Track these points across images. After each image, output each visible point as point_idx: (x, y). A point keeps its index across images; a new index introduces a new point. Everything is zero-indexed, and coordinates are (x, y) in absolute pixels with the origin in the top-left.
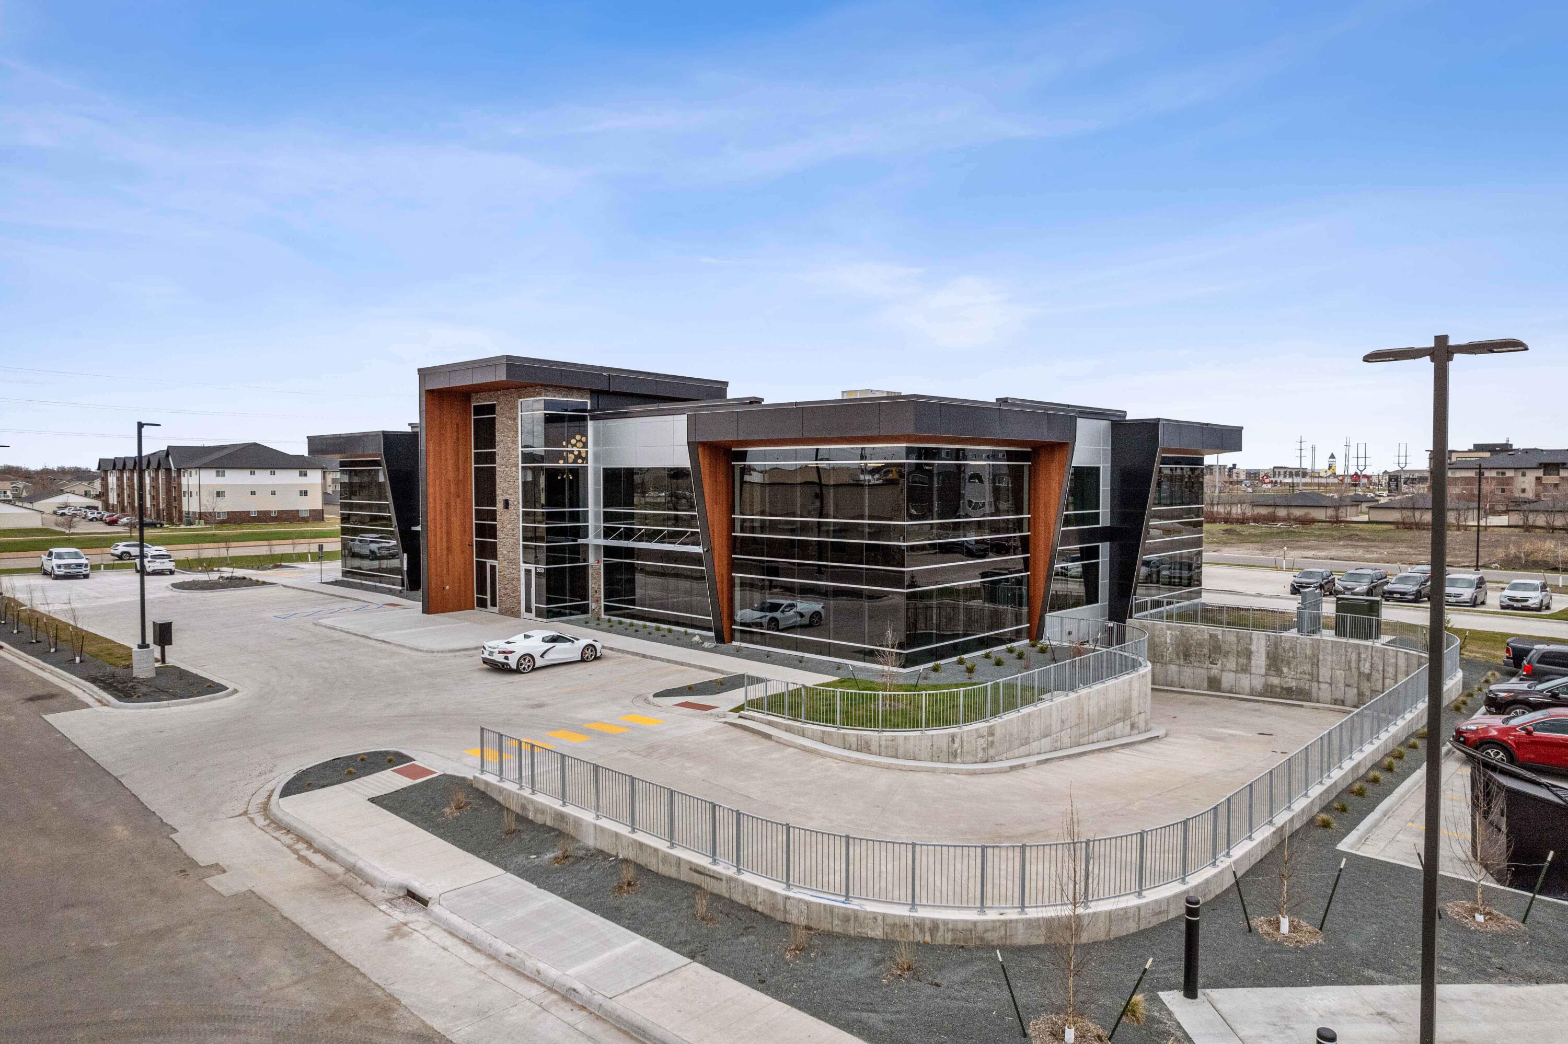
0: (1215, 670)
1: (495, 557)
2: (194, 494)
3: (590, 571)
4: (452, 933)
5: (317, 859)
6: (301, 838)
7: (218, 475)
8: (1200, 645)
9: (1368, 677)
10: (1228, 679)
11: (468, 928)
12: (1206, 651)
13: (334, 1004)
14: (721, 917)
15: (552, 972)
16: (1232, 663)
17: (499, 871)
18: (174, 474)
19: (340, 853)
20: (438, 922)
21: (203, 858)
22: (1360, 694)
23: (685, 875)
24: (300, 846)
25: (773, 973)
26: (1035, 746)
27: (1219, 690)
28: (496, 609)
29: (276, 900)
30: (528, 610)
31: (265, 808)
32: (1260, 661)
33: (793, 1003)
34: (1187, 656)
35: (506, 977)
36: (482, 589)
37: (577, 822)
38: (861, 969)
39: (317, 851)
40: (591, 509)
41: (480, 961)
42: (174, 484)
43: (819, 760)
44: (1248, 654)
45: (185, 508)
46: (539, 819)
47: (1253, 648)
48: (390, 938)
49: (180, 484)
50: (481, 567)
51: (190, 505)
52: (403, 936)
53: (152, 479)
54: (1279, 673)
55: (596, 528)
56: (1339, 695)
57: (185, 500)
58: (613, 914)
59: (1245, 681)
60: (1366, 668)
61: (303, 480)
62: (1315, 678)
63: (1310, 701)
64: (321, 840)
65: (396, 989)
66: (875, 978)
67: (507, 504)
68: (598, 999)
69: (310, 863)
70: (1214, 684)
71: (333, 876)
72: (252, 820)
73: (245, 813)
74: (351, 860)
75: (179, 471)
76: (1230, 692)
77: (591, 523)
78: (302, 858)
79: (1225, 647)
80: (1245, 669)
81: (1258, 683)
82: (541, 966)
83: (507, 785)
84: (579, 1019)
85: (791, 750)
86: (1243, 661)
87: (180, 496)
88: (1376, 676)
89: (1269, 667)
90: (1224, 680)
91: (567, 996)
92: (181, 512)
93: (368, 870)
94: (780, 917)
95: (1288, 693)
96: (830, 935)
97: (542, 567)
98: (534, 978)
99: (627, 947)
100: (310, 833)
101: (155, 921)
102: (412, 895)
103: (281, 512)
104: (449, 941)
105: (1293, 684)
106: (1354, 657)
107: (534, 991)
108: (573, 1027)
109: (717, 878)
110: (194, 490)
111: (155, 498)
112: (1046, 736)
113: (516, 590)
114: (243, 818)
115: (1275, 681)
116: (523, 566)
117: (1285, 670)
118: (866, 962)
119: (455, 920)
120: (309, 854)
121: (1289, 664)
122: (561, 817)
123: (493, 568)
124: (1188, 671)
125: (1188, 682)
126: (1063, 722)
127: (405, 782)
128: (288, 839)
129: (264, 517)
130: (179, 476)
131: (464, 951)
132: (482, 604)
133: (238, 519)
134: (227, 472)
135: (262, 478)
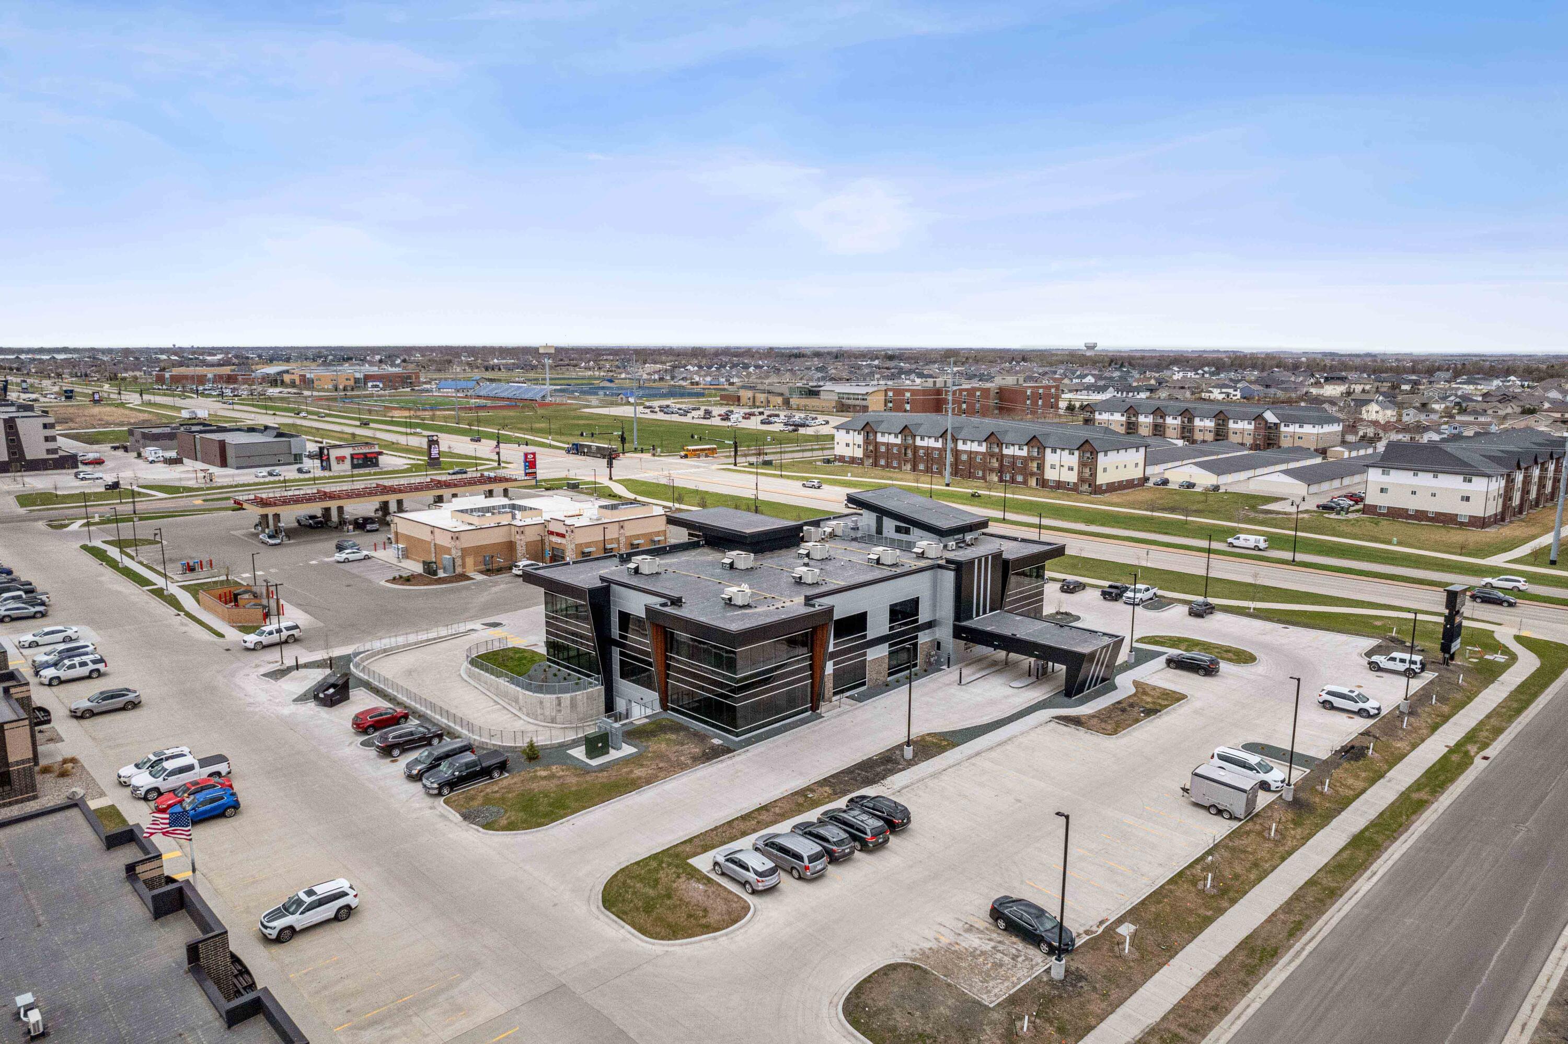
7: (1383, 474)
61: (1467, 486)
103: (1439, 514)
129: (1421, 515)
133: (1396, 514)
134: (1392, 472)
135: (1425, 480)
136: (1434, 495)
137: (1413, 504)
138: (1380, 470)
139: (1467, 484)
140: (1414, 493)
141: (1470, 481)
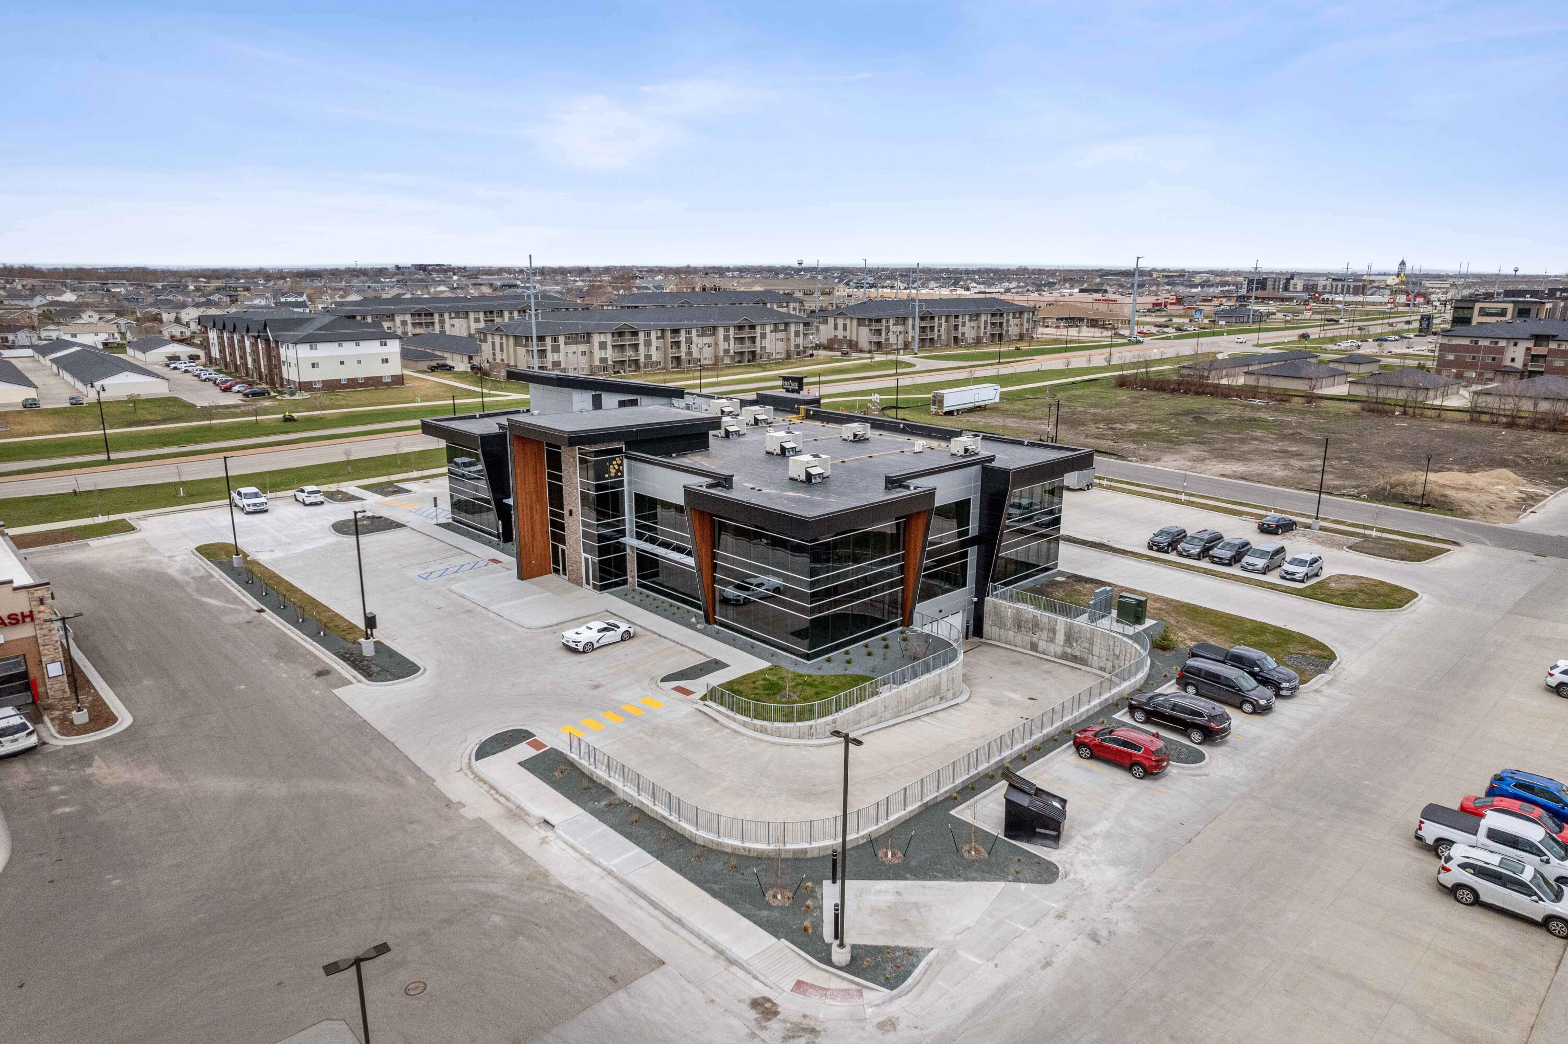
0: (1035, 639)
1: (564, 543)
2: (292, 365)
3: (628, 557)
4: (566, 842)
5: (502, 800)
6: (492, 787)
7: (311, 349)
8: (1027, 621)
9: (1118, 657)
10: (1042, 645)
11: (572, 841)
12: (1030, 625)
13: (527, 873)
14: (671, 840)
15: (605, 863)
16: (1045, 635)
17: (582, 811)
18: (273, 345)
19: (512, 798)
20: (559, 837)
21: (454, 798)
22: (1114, 667)
23: (659, 818)
24: (493, 792)
25: (686, 866)
26: (865, 723)
27: (1037, 651)
28: (566, 578)
29: (491, 822)
30: (588, 583)
31: (470, 766)
32: (1060, 637)
33: (690, 880)
34: (1019, 627)
35: (588, 864)
36: (556, 562)
37: (615, 787)
38: (718, 866)
39: (501, 795)
40: (627, 517)
41: (577, 856)
42: (273, 353)
43: (740, 738)
44: (1054, 631)
45: (285, 376)
46: (599, 781)
47: (1058, 628)
48: (541, 844)
49: (279, 354)
50: (555, 548)
51: (290, 374)
52: (547, 843)
53: (252, 344)
54: (1071, 646)
55: (631, 531)
56: (1102, 665)
57: (284, 368)
58: (628, 836)
59: (1052, 648)
60: (1117, 652)
61: (384, 349)
62: (1091, 652)
63: (1087, 665)
64: (501, 790)
65: (549, 867)
66: (722, 870)
67: (571, 512)
68: (621, 875)
69: (499, 802)
70: (1034, 647)
71: (511, 810)
72: (466, 774)
73: (461, 770)
74: (518, 802)
75: (277, 342)
76: (1043, 653)
77: (627, 527)
78: (495, 799)
79: (1041, 625)
80: (1052, 640)
81: (1059, 650)
82: (601, 860)
83: (582, 762)
84: (614, 881)
85: (727, 730)
86: (1051, 635)
87: (280, 364)
88: (1122, 657)
89: (1066, 641)
90: (1040, 645)
91: (610, 873)
92: (282, 379)
93: (526, 808)
94: (694, 841)
95: (1075, 659)
96: (711, 850)
97: (596, 559)
98: (598, 865)
99: (633, 853)
100: (497, 786)
101: (447, 832)
102: (546, 822)
103: (367, 379)
104: (565, 846)
105: (1079, 654)
106: (1112, 643)
107: (598, 870)
108: (612, 885)
109: (671, 822)
110: (293, 362)
111: (256, 361)
112: (872, 717)
113: (579, 569)
114: (461, 773)
115: (1069, 650)
116: (584, 555)
117: (1075, 644)
118: (721, 863)
119: (567, 837)
120: (497, 796)
121: (1077, 641)
122: (608, 783)
123: (563, 551)
124: (1019, 637)
125: (1019, 643)
126: (886, 707)
127: (532, 752)
128: (485, 787)
129: (353, 383)
130: (277, 347)
131: (571, 851)
132: (556, 571)
133: (331, 386)
134: (319, 345)
135: (349, 349)
136: (359, 362)
137: (343, 374)
138: (307, 346)
139: (384, 347)
140: (342, 363)
141: (385, 345)
